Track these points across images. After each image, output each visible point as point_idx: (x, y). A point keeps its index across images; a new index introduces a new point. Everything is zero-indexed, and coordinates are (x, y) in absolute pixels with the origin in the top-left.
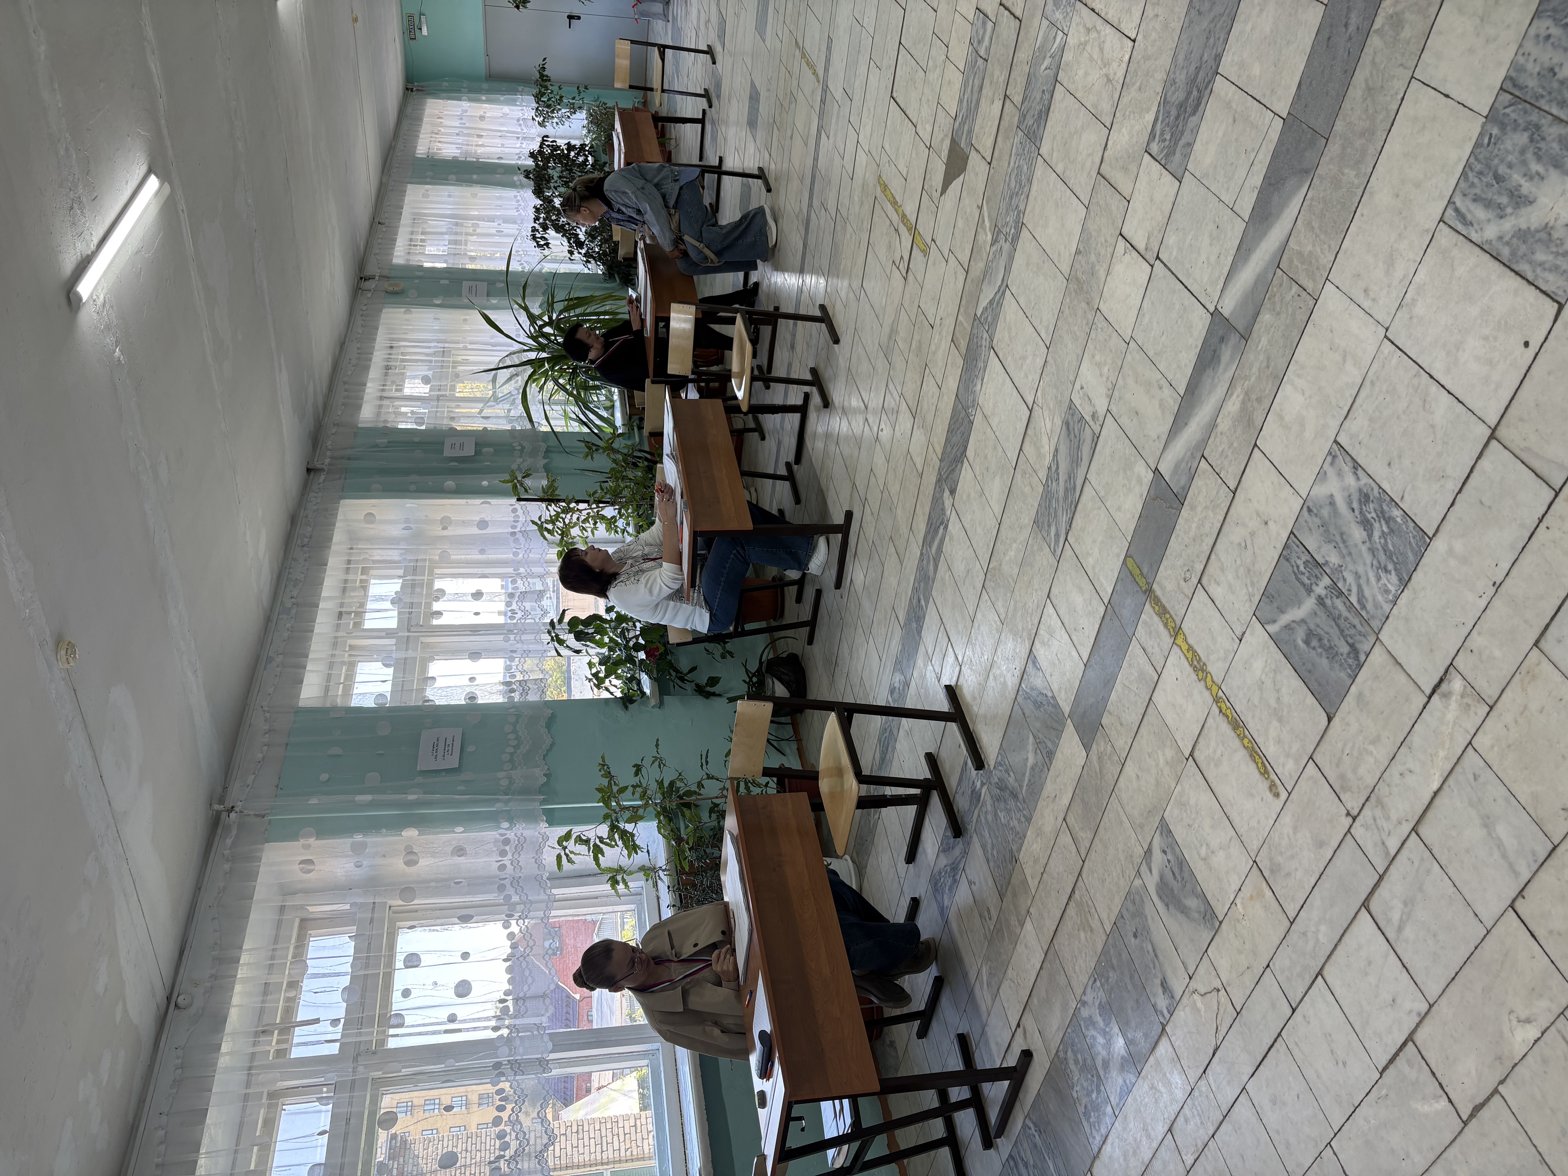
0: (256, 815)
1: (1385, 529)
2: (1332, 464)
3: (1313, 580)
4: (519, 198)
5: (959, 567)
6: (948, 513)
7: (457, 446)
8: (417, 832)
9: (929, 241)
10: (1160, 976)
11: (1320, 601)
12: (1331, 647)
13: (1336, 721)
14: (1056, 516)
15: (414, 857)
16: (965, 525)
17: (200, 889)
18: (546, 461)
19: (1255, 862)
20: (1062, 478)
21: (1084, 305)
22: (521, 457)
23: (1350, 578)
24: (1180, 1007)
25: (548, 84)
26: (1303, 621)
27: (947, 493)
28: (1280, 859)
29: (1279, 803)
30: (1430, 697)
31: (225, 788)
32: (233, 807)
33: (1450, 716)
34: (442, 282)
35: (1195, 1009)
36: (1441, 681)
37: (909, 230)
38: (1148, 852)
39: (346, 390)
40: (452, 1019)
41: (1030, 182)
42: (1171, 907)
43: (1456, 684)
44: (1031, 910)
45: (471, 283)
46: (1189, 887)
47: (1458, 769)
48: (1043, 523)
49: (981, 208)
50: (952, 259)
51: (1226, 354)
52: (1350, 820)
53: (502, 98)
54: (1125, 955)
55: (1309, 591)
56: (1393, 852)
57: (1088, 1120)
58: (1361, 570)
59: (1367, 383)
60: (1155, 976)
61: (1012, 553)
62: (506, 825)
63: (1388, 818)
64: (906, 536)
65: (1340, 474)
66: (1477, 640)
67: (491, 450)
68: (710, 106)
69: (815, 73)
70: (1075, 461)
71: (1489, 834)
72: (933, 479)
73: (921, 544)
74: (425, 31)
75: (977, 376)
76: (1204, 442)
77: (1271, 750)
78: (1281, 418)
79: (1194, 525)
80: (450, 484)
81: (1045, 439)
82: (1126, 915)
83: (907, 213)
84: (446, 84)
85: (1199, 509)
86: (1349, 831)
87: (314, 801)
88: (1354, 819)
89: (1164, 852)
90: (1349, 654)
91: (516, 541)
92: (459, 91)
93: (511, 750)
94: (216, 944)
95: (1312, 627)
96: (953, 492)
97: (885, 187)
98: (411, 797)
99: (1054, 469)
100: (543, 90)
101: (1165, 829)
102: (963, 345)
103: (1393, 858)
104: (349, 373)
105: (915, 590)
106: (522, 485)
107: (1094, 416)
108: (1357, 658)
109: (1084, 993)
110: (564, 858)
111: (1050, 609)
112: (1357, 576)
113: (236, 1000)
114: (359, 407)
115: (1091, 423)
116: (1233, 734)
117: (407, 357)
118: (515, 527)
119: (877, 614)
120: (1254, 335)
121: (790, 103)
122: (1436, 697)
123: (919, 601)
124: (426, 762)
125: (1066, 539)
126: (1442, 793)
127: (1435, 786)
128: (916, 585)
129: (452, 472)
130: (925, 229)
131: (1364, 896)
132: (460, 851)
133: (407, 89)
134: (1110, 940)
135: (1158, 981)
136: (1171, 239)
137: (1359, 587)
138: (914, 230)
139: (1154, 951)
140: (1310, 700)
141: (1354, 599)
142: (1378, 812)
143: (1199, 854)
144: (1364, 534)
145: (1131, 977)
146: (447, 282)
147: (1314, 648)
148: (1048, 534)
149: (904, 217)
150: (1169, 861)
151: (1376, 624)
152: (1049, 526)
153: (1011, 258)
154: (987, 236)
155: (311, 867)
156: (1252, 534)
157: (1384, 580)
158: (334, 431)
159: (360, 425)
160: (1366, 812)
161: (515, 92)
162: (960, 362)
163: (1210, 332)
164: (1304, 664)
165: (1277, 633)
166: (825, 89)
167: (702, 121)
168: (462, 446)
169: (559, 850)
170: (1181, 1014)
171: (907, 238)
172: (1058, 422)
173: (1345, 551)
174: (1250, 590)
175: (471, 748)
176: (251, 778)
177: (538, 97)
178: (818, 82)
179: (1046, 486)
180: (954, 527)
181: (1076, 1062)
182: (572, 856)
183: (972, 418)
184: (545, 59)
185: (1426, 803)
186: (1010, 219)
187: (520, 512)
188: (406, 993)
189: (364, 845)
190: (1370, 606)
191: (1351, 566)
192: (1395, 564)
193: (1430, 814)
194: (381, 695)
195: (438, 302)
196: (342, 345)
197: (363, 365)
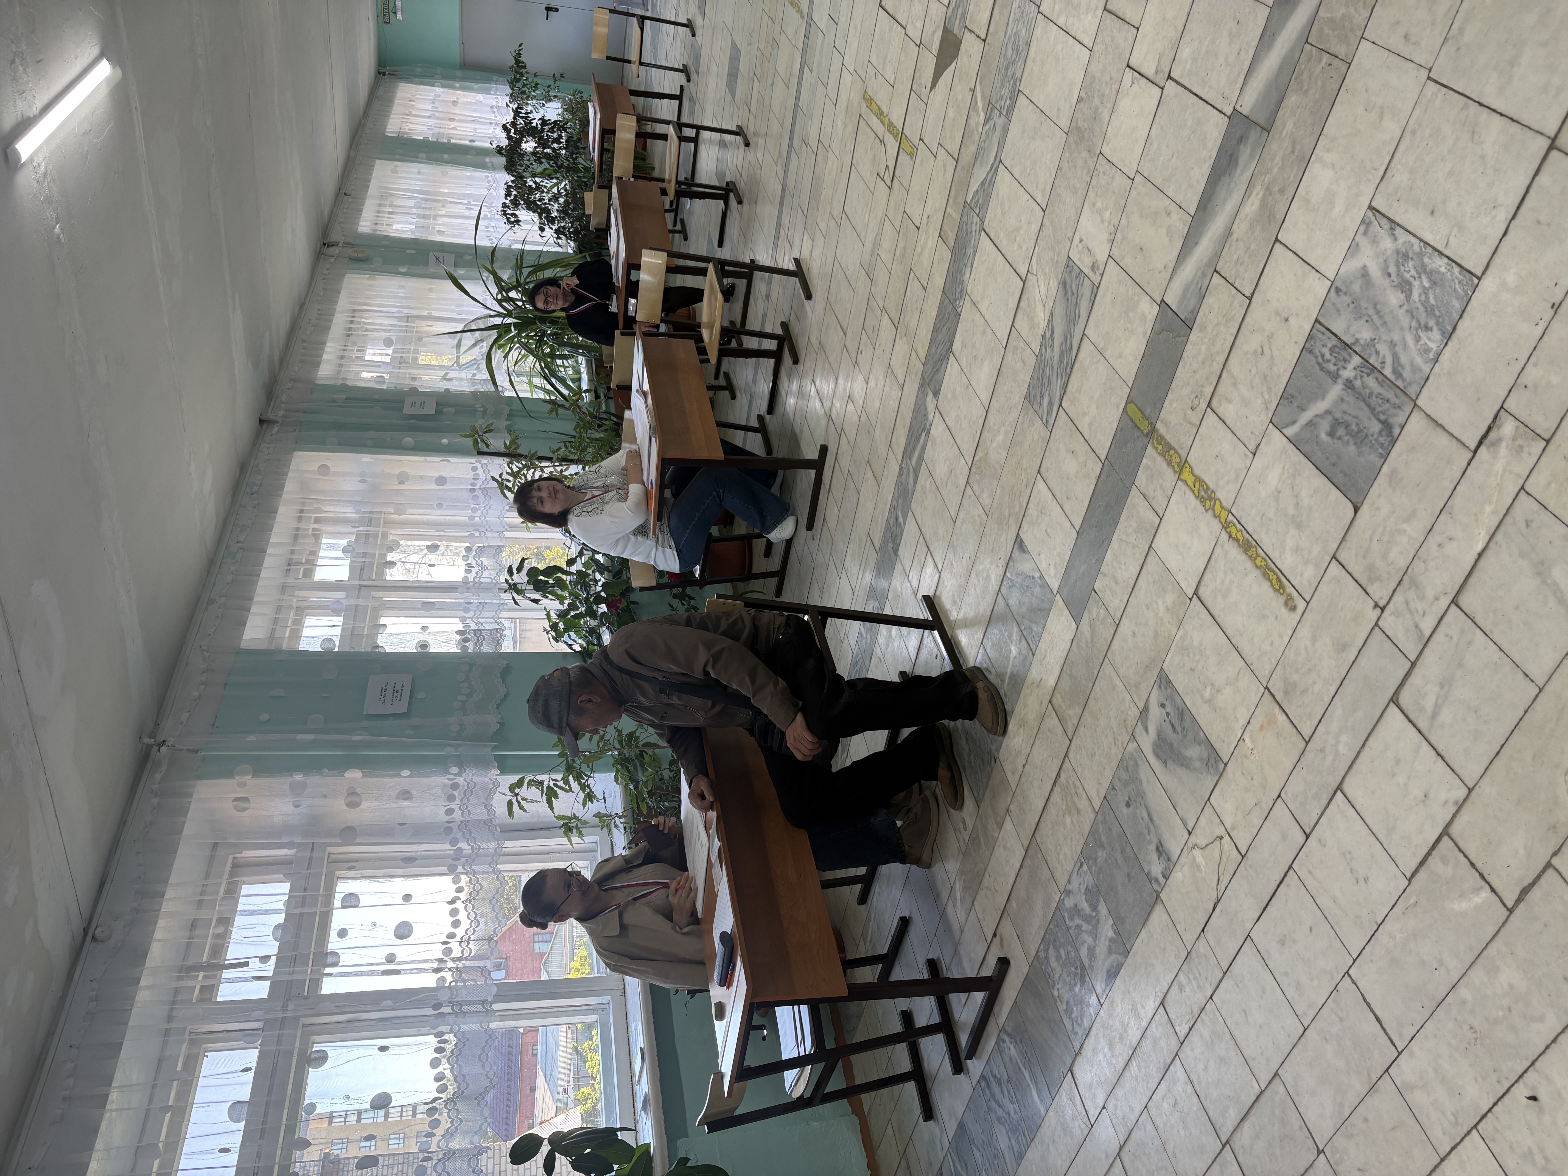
0: (189, 751)
1: (1426, 284)
2: (1365, 233)
3: (1340, 364)
4: (490, 178)
5: (941, 470)
6: (931, 417)
7: (418, 405)
8: (361, 774)
9: (916, 141)
10: (1155, 841)
11: (1349, 385)
12: (1360, 431)
13: (1365, 509)
14: (1049, 384)
15: (355, 799)
16: (949, 424)
17: (124, 823)
18: (509, 422)
19: (1267, 688)
20: (1058, 341)
21: (1085, 154)
22: (483, 418)
23: (1383, 349)
24: (1178, 867)
25: (524, 71)
26: (1328, 412)
27: (930, 396)
28: (1295, 677)
29: (1296, 616)
30: (1475, 452)
31: (157, 725)
32: (164, 741)
33: (1499, 466)
34: (408, 251)
35: (1195, 866)
36: (1490, 429)
37: (895, 136)
38: (1145, 711)
39: (304, 349)
40: (391, 959)
41: (1028, 44)
42: (1169, 762)
43: (1508, 427)
44: (1012, 807)
45: (437, 254)
46: (1190, 735)
47: (1508, 520)
48: (1035, 397)
49: (973, 90)
50: (941, 152)
51: (1245, 152)
52: (1378, 611)
53: (476, 86)
54: (1116, 829)
55: (1335, 377)
56: (1427, 633)
57: (1070, 1017)
58: (1396, 337)
59: (1407, 134)
60: (1150, 842)
61: (1000, 438)
62: (454, 770)
63: (1422, 598)
64: (884, 455)
65: (1375, 241)
66: (1532, 374)
67: (453, 410)
68: (689, 81)
69: (800, 11)
70: (1072, 320)
71: (1544, 582)
72: (916, 386)
73: (900, 458)
74: (399, 16)
75: (965, 265)
76: (1218, 255)
77: (1286, 561)
78: (1307, 201)
79: (1204, 348)
80: (408, 440)
81: (1039, 308)
82: (1118, 785)
83: (894, 120)
84: (418, 70)
85: (1209, 328)
86: (1376, 624)
87: (252, 738)
88: (1383, 609)
89: (1163, 706)
90: (1380, 432)
91: (475, 497)
92: (432, 77)
93: (464, 698)
94: (140, 878)
95: (1338, 415)
96: (936, 394)
97: (869, 101)
98: (355, 738)
99: (1048, 335)
100: (518, 77)
101: (1164, 681)
102: (951, 237)
103: (1428, 640)
104: (308, 332)
105: (893, 508)
106: (483, 441)
107: (1093, 268)
108: (1390, 433)
109: (1069, 882)
110: (515, 805)
111: (1040, 484)
112: (1392, 344)
113: (158, 935)
114: (317, 365)
115: (1091, 275)
116: (1244, 557)
117: (370, 321)
118: (475, 484)
119: (851, 545)
120: (1278, 122)
121: (772, 49)
122: (1483, 450)
123: (897, 519)
124: (372, 706)
125: (1060, 405)
126: (1489, 552)
127: (1479, 548)
128: (894, 502)
129: (412, 429)
130: (912, 133)
131: (1393, 690)
132: (406, 795)
133: (379, 73)
134: (1099, 816)
135: (1153, 847)
136: (1185, 52)
137: (1395, 357)
138: (900, 136)
139: (1149, 815)
140: (1335, 493)
141: (1388, 371)
142: (1412, 595)
143: (1202, 697)
144: (1402, 296)
145: (1123, 851)
146: (414, 252)
147: (1340, 438)
148: (1041, 404)
149: (890, 127)
150: (1168, 714)
151: (1412, 391)
152: (1042, 397)
153: (1005, 131)
154: (979, 115)
155: (246, 805)
156: (1270, 337)
157: (1424, 339)
158: (290, 385)
159: (317, 382)
160: (1398, 598)
161: (489, 81)
162: (948, 255)
163: (1226, 137)
164: (1327, 458)
165: (1297, 434)
166: (810, 22)
167: (679, 98)
168: (422, 405)
169: (509, 796)
170: (1179, 875)
171: (892, 144)
172: (1054, 284)
173: (1378, 322)
174: (1266, 396)
175: (421, 695)
176: (185, 716)
177: (512, 84)
178: (802, 17)
179: (1039, 356)
180: (937, 430)
181: (1058, 957)
182: (523, 803)
183: (959, 310)
184: (521, 45)
185: (1468, 568)
186: (1005, 92)
187: (480, 471)
188: (343, 933)
189: (304, 786)
190: (1406, 374)
191: (1385, 337)
192: (1437, 318)
193: (1472, 580)
194: (329, 640)
195: (403, 270)
196: (302, 305)
197: (323, 325)
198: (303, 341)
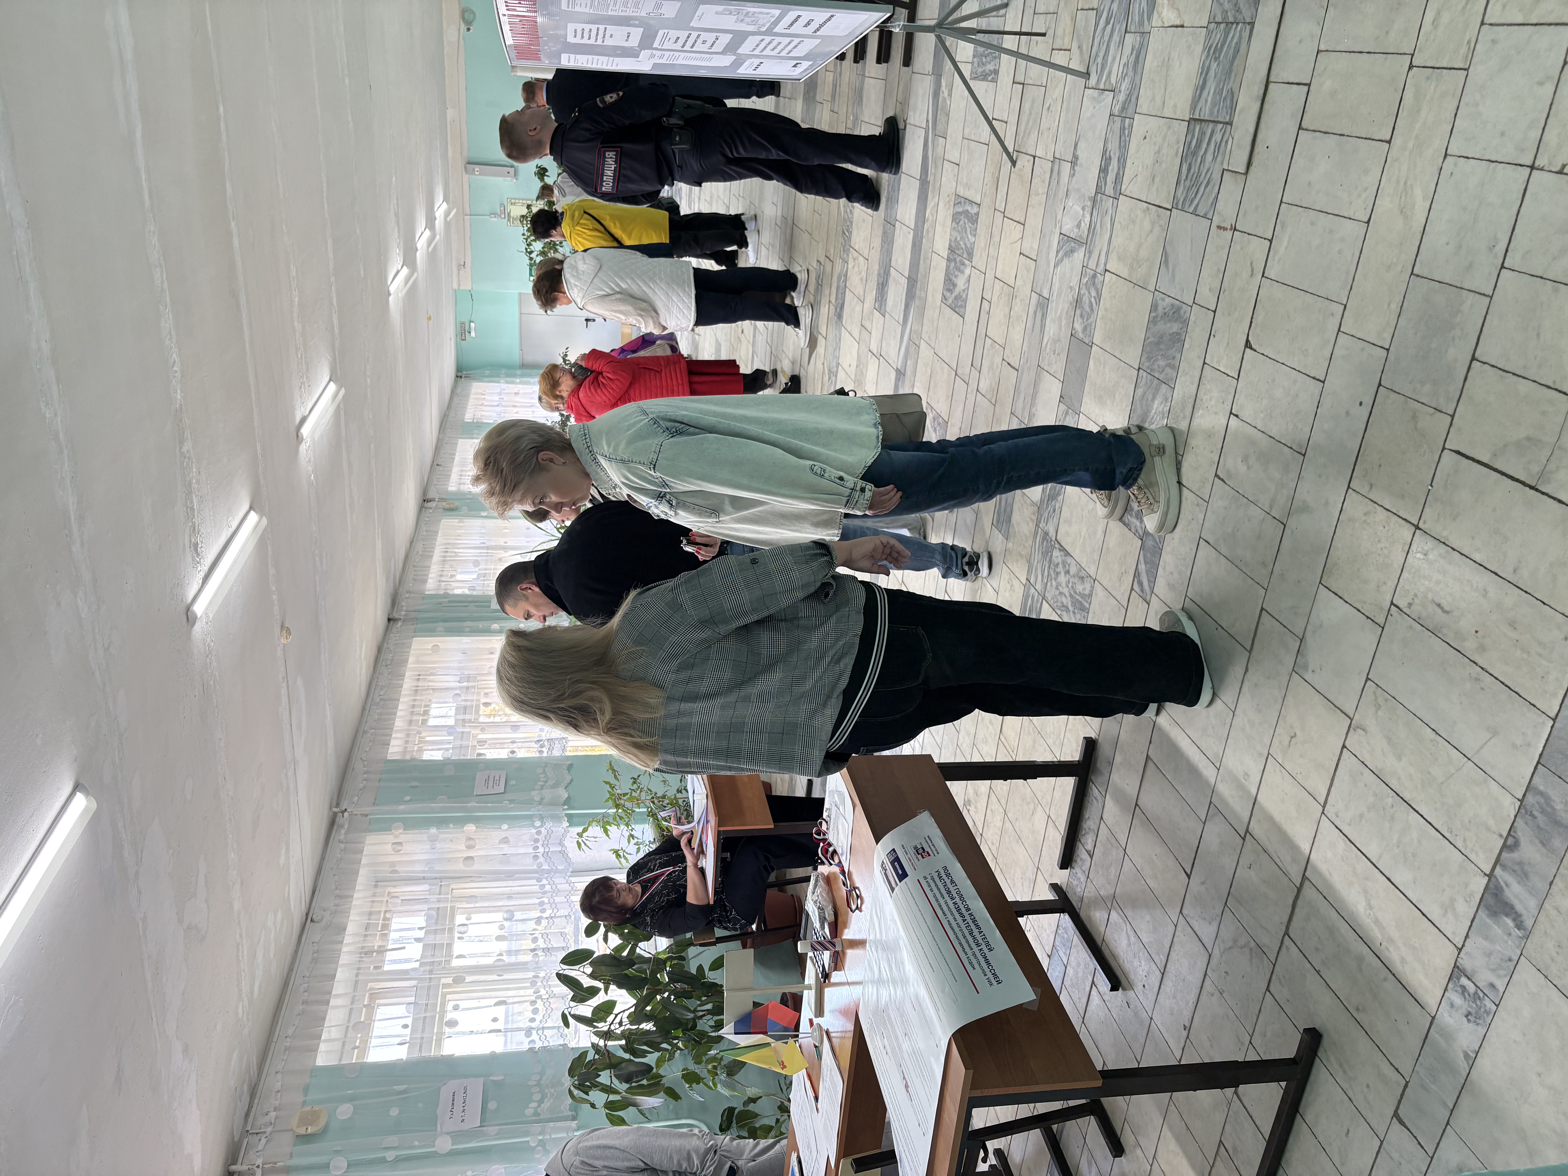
0: (362, 815)
8: (475, 827)
15: (472, 843)
17: (325, 856)
31: (339, 800)
32: (345, 810)
39: (415, 572)
62: (538, 823)
74: (473, 334)
84: (487, 372)
87: (401, 808)
92: (497, 376)
93: (542, 783)
94: (337, 888)
98: (470, 806)
104: (418, 560)
113: (352, 917)
114: (425, 582)
117: (460, 551)
124: (480, 789)
132: (505, 840)
133: (458, 376)
155: (399, 848)
158: (407, 595)
159: (426, 593)
175: (512, 782)
189: (437, 835)
194: (446, 753)
196: (411, 543)
197: (427, 555)
198: (414, 566)
